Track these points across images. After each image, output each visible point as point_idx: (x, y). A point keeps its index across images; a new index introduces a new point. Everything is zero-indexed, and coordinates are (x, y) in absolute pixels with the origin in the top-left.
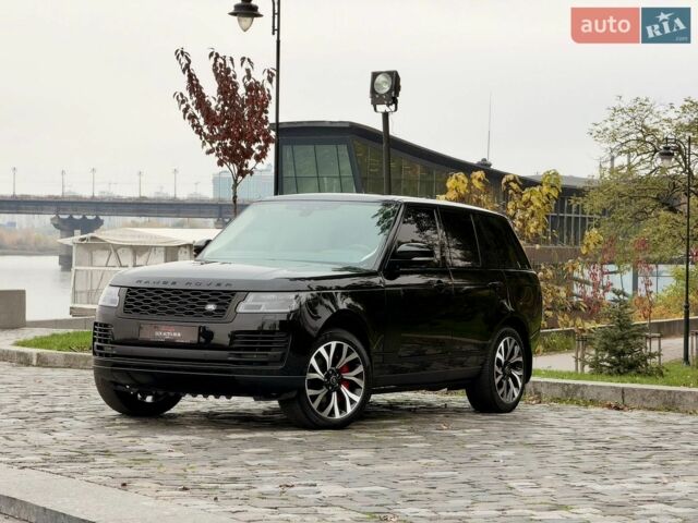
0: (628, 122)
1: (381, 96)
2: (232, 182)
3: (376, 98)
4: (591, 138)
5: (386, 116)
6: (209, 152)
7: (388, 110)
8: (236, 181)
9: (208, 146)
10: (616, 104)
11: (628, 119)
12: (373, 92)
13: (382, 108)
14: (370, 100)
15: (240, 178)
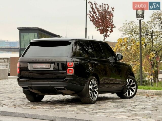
0: (128, 27)
1: (139, 15)
2: (104, 39)
3: (138, 16)
4: (119, 31)
5: (140, 21)
6: (97, 30)
7: (141, 19)
8: (104, 38)
9: (97, 29)
10: (125, 22)
11: (128, 26)
12: (137, 14)
13: (139, 19)
14: (136, 16)
15: (106, 37)
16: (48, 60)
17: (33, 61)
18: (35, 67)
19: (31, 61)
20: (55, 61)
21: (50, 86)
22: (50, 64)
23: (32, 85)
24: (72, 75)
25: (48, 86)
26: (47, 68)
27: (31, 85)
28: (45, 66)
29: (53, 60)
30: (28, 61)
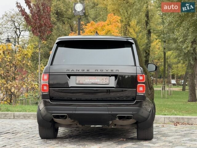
16: (105, 71)
17: (78, 71)
18: (81, 82)
19: (73, 72)
20: (117, 72)
21: (110, 113)
22: (108, 77)
23: (77, 112)
24: (143, 94)
25: (107, 113)
26: (105, 83)
27: (74, 112)
28: (99, 81)
29: (114, 71)
30: (68, 71)
